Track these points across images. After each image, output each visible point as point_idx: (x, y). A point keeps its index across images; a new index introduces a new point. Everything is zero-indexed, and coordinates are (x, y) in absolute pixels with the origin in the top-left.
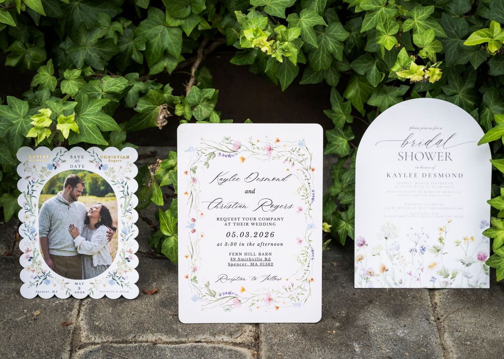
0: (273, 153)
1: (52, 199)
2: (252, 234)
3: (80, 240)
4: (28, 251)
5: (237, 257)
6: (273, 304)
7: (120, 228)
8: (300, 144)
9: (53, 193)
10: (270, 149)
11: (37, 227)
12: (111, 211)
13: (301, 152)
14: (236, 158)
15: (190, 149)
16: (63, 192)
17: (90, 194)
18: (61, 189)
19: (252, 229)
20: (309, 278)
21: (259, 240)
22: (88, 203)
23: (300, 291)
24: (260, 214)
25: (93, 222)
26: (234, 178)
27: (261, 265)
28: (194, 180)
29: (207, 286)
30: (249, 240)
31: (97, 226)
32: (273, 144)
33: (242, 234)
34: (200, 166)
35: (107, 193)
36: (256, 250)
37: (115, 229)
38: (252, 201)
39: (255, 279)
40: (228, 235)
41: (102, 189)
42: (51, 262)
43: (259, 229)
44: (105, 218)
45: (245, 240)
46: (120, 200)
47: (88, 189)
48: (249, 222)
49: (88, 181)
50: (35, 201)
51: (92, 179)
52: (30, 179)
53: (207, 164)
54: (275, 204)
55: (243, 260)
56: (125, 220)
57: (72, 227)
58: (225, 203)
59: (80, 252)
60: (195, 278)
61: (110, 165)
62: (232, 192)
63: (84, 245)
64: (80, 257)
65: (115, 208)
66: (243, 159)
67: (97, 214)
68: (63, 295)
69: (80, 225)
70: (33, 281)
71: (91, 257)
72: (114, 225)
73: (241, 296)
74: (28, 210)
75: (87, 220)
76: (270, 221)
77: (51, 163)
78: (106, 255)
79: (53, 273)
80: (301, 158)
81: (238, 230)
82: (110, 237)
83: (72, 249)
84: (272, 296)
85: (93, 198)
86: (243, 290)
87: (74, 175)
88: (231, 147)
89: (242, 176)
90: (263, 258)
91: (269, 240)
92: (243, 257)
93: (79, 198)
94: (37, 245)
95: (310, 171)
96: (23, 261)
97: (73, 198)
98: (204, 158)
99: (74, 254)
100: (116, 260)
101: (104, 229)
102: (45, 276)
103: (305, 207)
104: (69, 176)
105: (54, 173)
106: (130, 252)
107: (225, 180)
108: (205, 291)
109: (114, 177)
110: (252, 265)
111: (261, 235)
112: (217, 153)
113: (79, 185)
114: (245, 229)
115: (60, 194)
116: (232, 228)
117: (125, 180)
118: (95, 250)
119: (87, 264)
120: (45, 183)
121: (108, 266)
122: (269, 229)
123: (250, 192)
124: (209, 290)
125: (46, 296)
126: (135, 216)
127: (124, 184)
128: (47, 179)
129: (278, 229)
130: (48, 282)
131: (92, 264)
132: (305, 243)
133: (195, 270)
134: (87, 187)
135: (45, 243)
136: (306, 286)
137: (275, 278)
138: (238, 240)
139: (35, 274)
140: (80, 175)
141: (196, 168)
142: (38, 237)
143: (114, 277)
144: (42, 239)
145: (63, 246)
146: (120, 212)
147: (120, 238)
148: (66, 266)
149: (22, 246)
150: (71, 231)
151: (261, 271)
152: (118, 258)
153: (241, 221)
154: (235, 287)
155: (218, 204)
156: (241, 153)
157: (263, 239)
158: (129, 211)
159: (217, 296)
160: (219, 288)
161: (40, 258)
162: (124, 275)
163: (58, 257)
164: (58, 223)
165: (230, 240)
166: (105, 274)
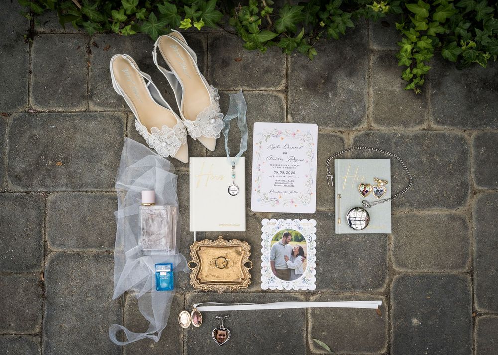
0: (296, 136)
1: (277, 243)
2: (285, 172)
3: (289, 262)
4: (265, 267)
5: (278, 182)
6: (294, 204)
7: (308, 256)
8: (308, 133)
9: (278, 240)
10: (295, 134)
11: (270, 256)
12: (304, 249)
13: (308, 136)
14: (279, 138)
15: (259, 134)
16: (282, 240)
17: (295, 241)
18: (281, 238)
19: (285, 170)
20: (310, 193)
21: (288, 175)
22: (293, 245)
23: (306, 198)
24: (289, 163)
25: (296, 254)
26: (278, 147)
27: (289, 186)
28: (261, 147)
29: (265, 195)
30: (284, 175)
31: (297, 256)
32: (296, 132)
33: (281, 172)
34: (264, 141)
35: (302, 240)
36: (287, 179)
37: (305, 257)
38: (286, 157)
39: (286, 192)
40: (275, 172)
41: (300, 238)
42: (275, 272)
43: (289, 170)
44: (301, 252)
45: (282, 175)
46: (308, 244)
47: (293, 239)
48: (284, 167)
49: (293, 235)
50: (269, 244)
51: (296, 233)
52: (267, 234)
53: (266, 140)
54: (296, 159)
55: (281, 184)
56: (310, 253)
57: (285, 256)
58: (274, 158)
59: (289, 268)
60: (259, 191)
61: (304, 227)
62: (277, 153)
63: (291, 264)
64: (289, 270)
65: (306, 247)
66: (283, 139)
67: (297, 250)
68: (280, 288)
69: (289, 255)
70: (267, 281)
71: (294, 270)
72: (305, 255)
73: (280, 200)
74: (266, 248)
75: (293, 253)
76: (293, 166)
77: (277, 226)
78: (301, 269)
79: (276, 278)
80: (308, 139)
81: (279, 170)
82: (303, 261)
83: (286, 266)
84: (294, 201)
85: (296, 243)
86: (281, 197)
87: (287, 232)
88: (277, 133)
89: (282, 146)
90: (290, 183)
91: (293, 175)
92: (281, 182)
93: (290, 242)
94: (269, 264)
95: (312, 145)
96: (263, 272)
97: (287, 243)
98: (265, 137)
99: (286, 269)
100: (306, 272)
101: (300, 257)
102: (273, 279)
103: (309, 160)
104: (285, 232)
105: (278, 231)
106: (312, 268)
107: (274, 148)
108: (263, 197)
109: (306, 233)
110: (285, 186)
111: (289, 172)
112: (271, 135)
113: (290, 236)
114: (282, 170)
115: (281, 241)
116: (276, 169)
117: (311, 234)
118: (296, 267)
119: (292, 273)
120: (274, 235)
121: (302, 275)
122: (293, 170)
123: (285, 153)
124: (265, 197)
125: (273, 289)
126: (315, 251)
127: (310, 236)
128: (275, 233)
129: (297, 170)
130: (274, 282)
131: (295, 274)
132: (309, 177)
133: (259, 187)
134: (293, 237)
135: (273, 263)
136: (309, 196)
137: (295, 192)
138: (279, 174)
139: (268, 278)
140: (290, 232)
141: (261, 142)
142: (270, 261)
143: (304, 280)
144: (272, 261)
145: (281, 265)
146: (308, 249)
147: (308, 261)
148: (283, 274)
149: (263, 265)
150: (285, 258)
151: (289, 189)
152: (306, 271)
153: (281, 166)
154: (277, 196)
155: (270, 157)
156: (282, 136)
157: (290, 175)
158: (312, 249)
159: (269, 200)
160: (270, 196)
161: (271, 270)
162: (309, 279)
163: (278, 270)
164: (279, 254)
165: (275, 174)
166: (301, 278)
